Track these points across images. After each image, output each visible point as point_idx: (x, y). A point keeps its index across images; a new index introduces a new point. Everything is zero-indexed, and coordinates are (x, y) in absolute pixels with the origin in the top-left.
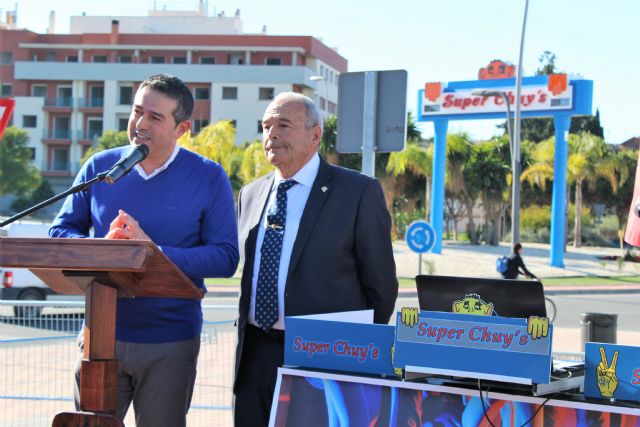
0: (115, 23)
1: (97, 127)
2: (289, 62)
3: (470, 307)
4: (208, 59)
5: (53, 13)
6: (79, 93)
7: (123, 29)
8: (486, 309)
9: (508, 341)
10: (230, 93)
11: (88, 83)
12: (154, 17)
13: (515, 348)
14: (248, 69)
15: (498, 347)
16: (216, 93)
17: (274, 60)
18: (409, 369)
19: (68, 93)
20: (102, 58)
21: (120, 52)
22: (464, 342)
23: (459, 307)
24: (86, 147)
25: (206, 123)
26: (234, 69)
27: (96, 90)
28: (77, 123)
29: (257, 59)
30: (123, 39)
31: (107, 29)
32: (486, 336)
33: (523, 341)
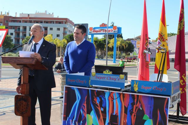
0: (29, 15)
1: (25, 35)
2: (63, 23)
3: (107, 72)
4: (47, 22)
5: (16, 13)
6: (21, 29)
7: (30, 16)
8: (111, 73)
9: (115, 80)
10: (51, 29)
11: (23, 27)
12: (36, 14)
13: (117, 81)
14: (55, 24)
15: (113, 81)
16: (49, 29)
17: (60, 23)
18: (93, 85)
19: (19, 29)
20: (26, 22)
21: (30, 21)
22: (106, 80)
23: (105, 72)
24: (23, 39)
25: (47, 35)
26: (52, 24)
27: (25, 28)
28: (21, 34)
29: (57, 22)
30: (30, 18)
31: (27, 16)
32: (110, 78)
33: (119, 80)
